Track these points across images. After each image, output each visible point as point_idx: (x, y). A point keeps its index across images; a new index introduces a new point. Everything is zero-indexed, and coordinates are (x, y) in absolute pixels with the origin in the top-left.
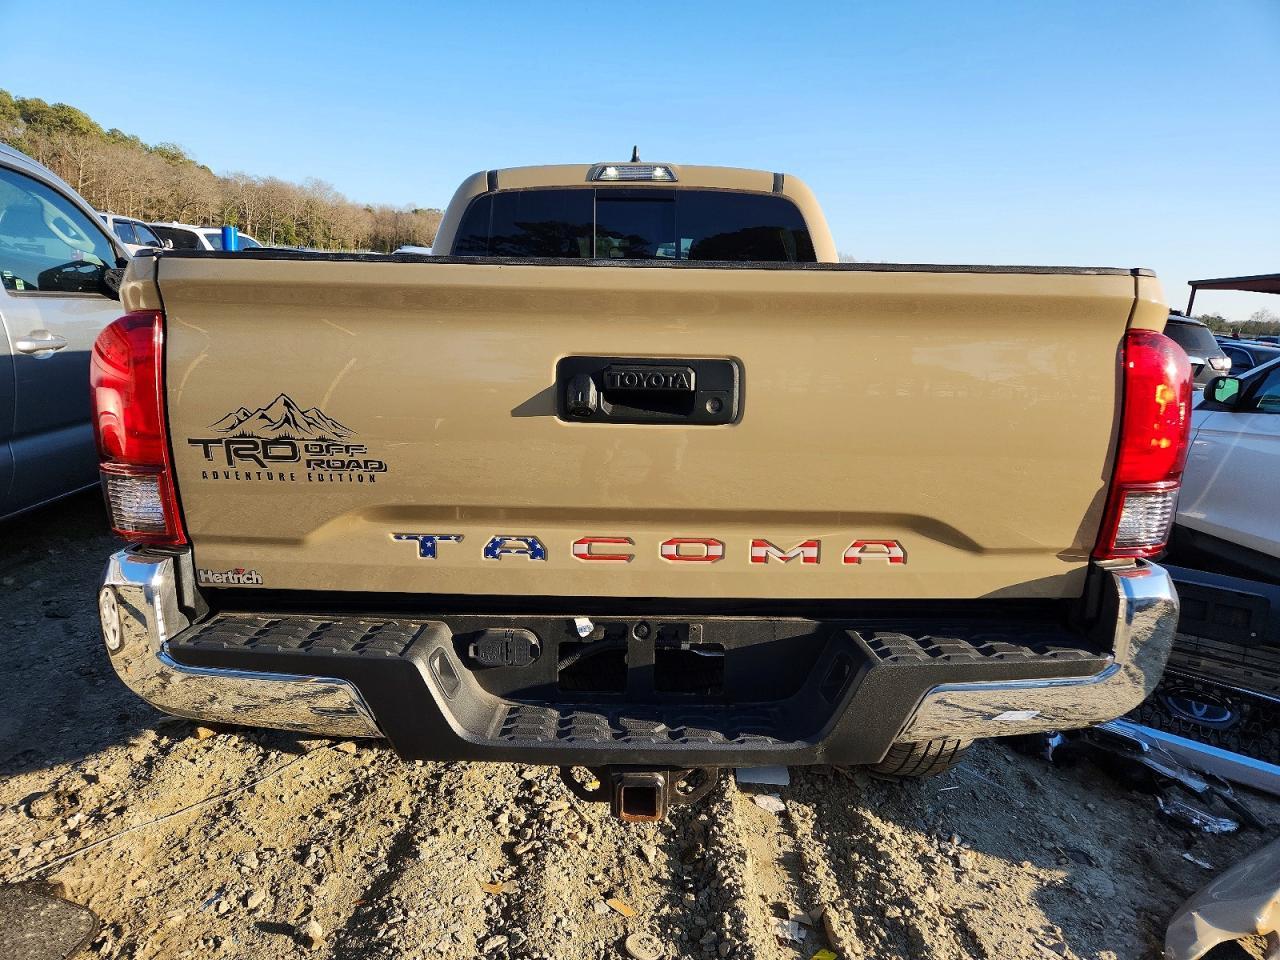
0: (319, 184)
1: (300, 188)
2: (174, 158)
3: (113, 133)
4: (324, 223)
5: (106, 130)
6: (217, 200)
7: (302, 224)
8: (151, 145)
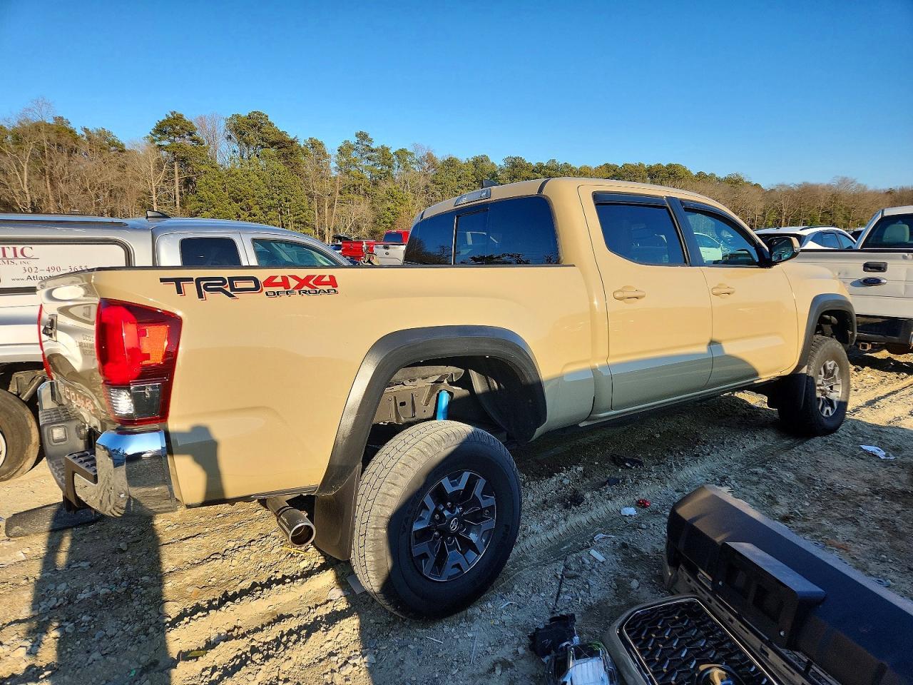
0: (844, 180)
1: (828, 185)
2: (737, 182)
3: (700, 175)
4: (846, 209)
5: (695, 173)
6: (761, 206)
7: (827, 212)
8: (722, 177)
